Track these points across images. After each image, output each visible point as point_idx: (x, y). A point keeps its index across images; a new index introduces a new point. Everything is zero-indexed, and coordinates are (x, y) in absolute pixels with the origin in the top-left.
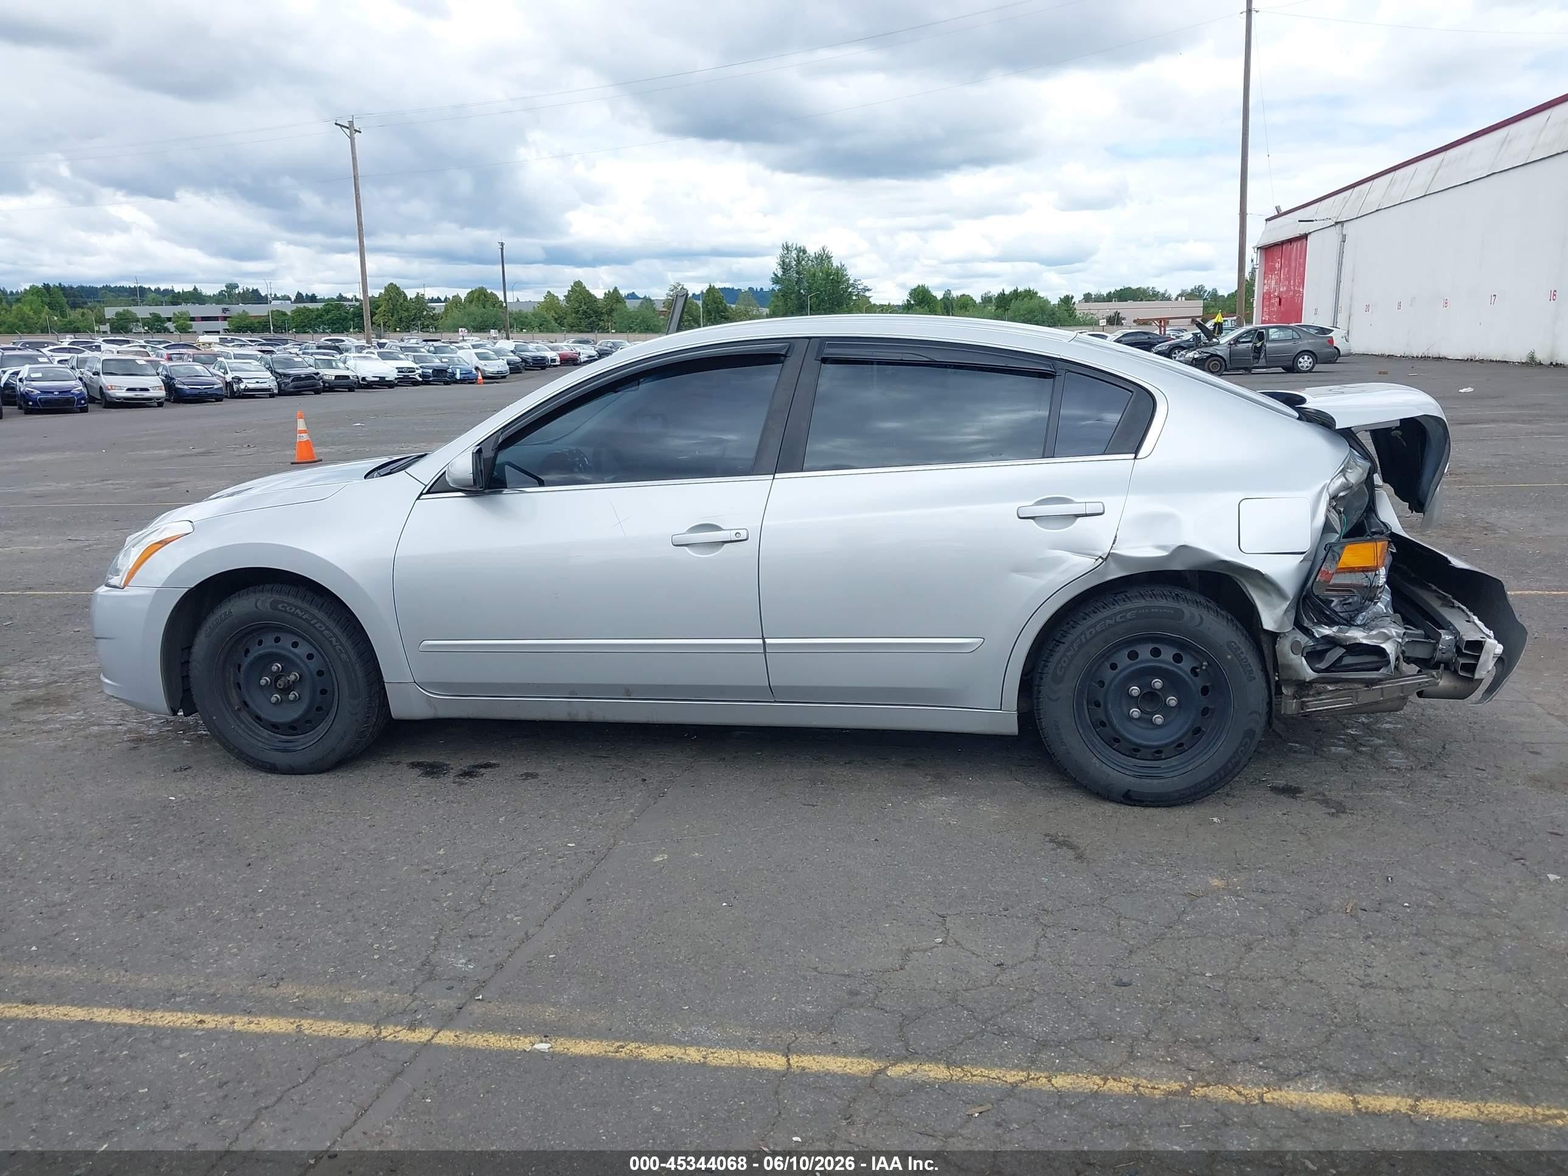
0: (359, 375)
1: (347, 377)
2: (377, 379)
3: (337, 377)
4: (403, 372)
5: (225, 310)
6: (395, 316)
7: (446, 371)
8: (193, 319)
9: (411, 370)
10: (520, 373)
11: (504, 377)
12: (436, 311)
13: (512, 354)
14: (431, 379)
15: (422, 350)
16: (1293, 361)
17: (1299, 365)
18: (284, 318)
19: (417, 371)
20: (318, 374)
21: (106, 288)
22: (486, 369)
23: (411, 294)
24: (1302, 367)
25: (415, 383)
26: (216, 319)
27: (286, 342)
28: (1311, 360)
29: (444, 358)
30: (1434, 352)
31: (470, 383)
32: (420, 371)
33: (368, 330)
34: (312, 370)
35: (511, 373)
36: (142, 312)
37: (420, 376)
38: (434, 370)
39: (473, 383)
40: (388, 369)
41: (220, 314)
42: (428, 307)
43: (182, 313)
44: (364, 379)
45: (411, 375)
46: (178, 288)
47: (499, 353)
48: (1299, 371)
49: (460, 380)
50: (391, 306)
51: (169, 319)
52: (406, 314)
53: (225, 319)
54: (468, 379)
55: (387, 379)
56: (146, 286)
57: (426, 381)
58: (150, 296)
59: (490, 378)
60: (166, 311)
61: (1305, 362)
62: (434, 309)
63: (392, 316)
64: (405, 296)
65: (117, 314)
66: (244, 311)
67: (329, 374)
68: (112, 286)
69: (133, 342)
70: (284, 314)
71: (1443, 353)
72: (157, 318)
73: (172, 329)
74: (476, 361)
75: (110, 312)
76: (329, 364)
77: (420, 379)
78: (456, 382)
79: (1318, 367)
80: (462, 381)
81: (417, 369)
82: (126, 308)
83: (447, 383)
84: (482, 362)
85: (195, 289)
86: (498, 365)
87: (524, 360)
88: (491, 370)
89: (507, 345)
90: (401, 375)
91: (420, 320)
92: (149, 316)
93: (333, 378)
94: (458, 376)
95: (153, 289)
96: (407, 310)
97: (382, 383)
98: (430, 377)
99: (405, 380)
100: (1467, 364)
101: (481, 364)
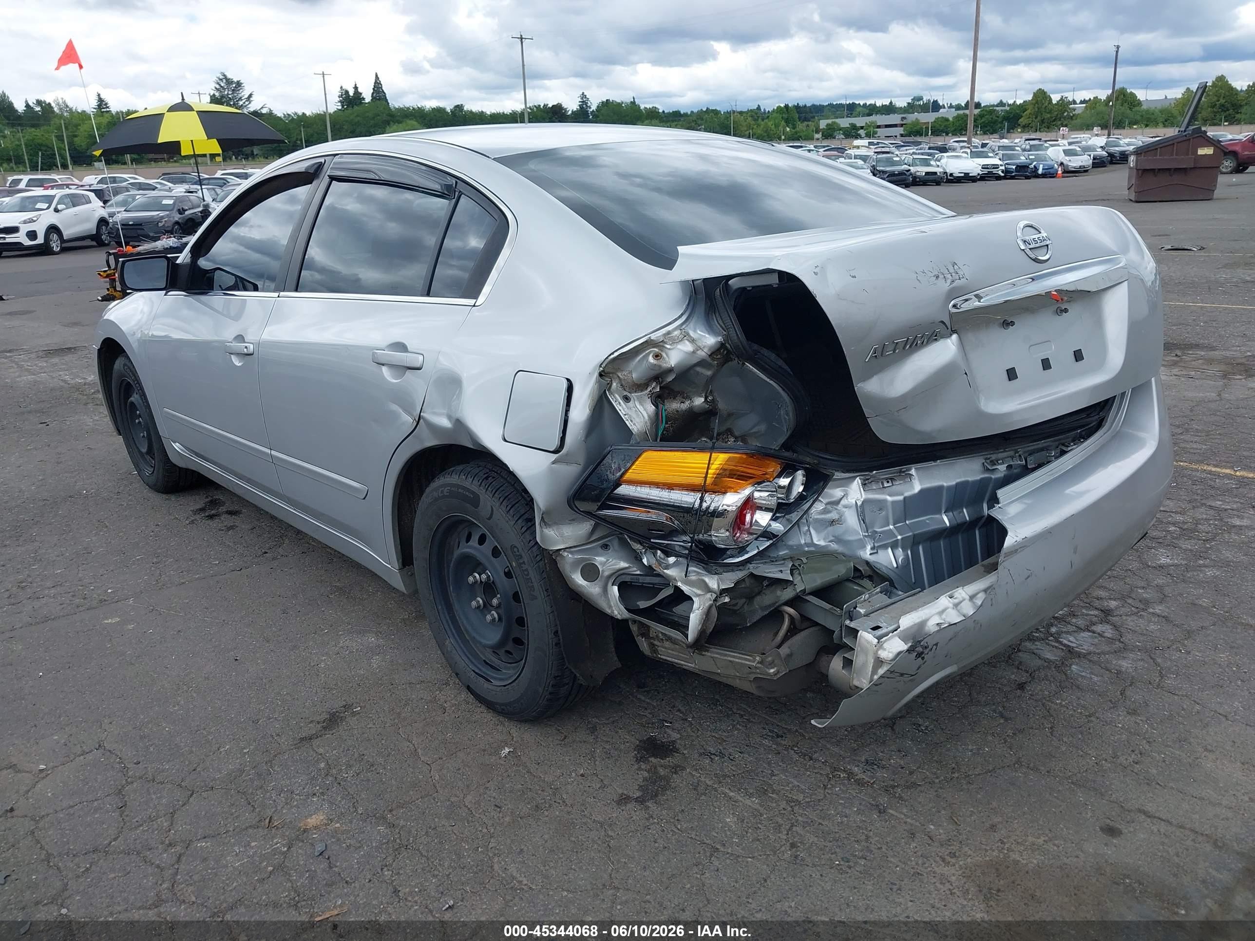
0: (948, 171)
1: (935, 173)
2: (963, 175)
3: (927, 173)
4: (988, 168)
5: (903, 119)
6: (1039, 118)
7: (1028, 167)
8: (879, 127)
9: (996, 167)
10: (1105, 166)
11: (1086, 171)
12: (1076, 112)
13: (1100, 150)
14: (1013, 174)
15: (1017, 148)
18: (946, 123)
19: (1001, 168)
20: (909, 170)
21: (831, 105)
22: (1069, 164)
23: (1055, 98)
25: (998, 178)
26: (895, 126)
27: (920, 143)
29: (1032, 155)
31: (1051, 177)
32: (1003, 168)
33: (970, 132)
34: (905, 167)
35: (1093, 167)
36: (844, 123)
37: (1003, 172)
38: (1018, 166)
39: (1054, 177)
40: (973, 166)
41: (899, 122)
42: (1070, 109)
43: (872, 123)
44: (951, 175)
45: (995, 171)
46: (879, 103)
47: (1086, 149)
49: (1042, 174)
50: (1036, 109)
51: (862, 128)
52: (1049, 116)
53: (902, 125)
54: (1049, 174)
55: (970, 175)
56: (857, 102)
57: (1008, 175)
58: (859, 109)
59: (1069, 172)
60: (860, 121)
62: (1074, 110)
63: (1036, 118)
64: (1051, 100)
65: (828, 125)
66: (917, 119)
67: (921, 170)
68: (834, 103)
69: (806, 147)
70: (947, 120)
72: (854, 127)
73: (863, 135)
74: (1062, 158)
75: (823, 124)
76: (926, 163)
77: (1002, 175)
78: (1037, 176)
80: (1044, 176)
81: (1001, 165)
82: (834, 120)
83: (1027, 178)
84: (1067, 158)
85: (891, 103)
86: (1085, 160)
87: (1111, 155)
88: (1074, 165)
89: (1101, 141)
90: (986, 171)
91: (1060, 120)
92: (848, 126)
93: (924, 174)
94: (1040, 171)
95: (862, 104)
96: (1050, 112)
97: (967, 178)
98: (1013, 172)
99: (988, 176)
101: (1066, 160)
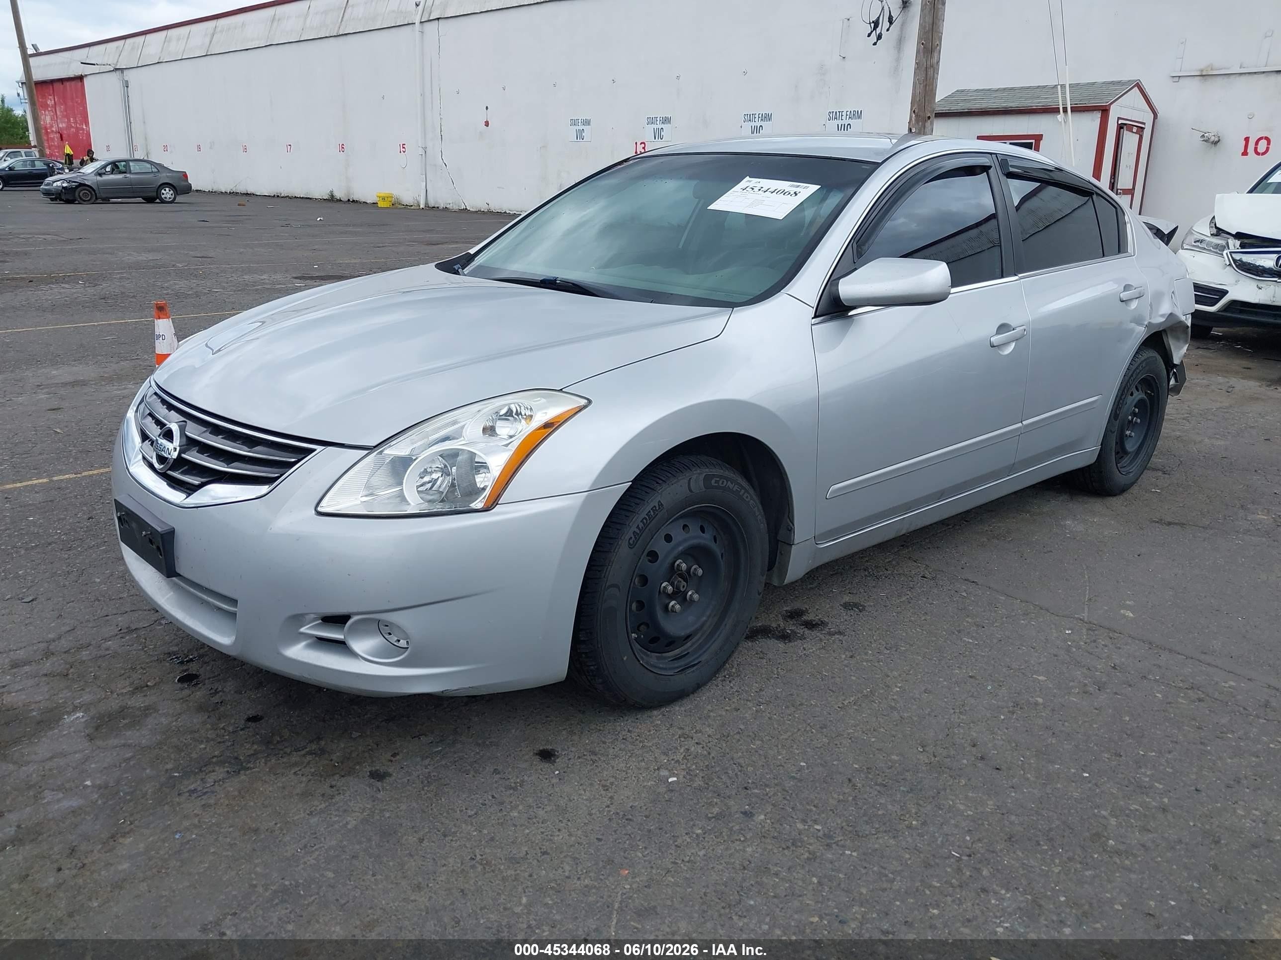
16: (157, 192)
17: (163, 196)
24: (166, 198)
28: (172, 192)
30: (241, 189)
48: (163, 202)
61: (167, 193)
71: (251, 190)
79: (179, 199)
100: (276, 200)
